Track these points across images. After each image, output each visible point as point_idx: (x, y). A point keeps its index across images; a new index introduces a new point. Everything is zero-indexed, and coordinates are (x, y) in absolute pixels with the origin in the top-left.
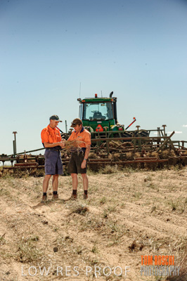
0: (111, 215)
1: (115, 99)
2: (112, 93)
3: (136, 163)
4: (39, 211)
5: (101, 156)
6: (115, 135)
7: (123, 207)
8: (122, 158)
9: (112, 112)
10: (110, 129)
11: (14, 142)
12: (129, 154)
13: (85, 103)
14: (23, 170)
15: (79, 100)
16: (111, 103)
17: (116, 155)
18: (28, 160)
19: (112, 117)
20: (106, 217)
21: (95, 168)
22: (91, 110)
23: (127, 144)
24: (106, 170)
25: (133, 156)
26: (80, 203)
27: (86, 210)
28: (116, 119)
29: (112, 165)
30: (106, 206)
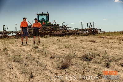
0: (45, 49)
1: (48, 14)
3: (55, 34)
4: (22, 47)
5: (44, 32)
6: (49, 25)
7: (50, 47)
8: (50, 33)
9: (47, 18)
10: (47, 23)
11: (16, 27)
12: (53, 31)
13: (39, 15)
14: (19, 36)
15: (37, 14)
16: (47, 15)
17: (48, 31)
18: (20, 33)
19: (48, 20)
20: (44, 49)
21: (42, 36)
22: (41, 17)
23: (52, 28)
24: (45, 36)
25: (54, 32)
26: (36, 45)
27: (37, 47)
28: (49, 20)
29: (47, 35)
30: (44, 47)
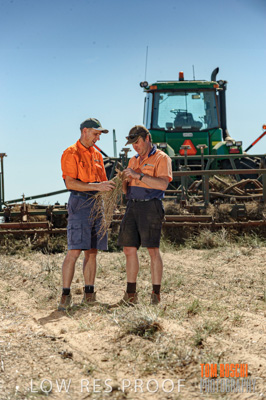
0: (210, 340)
1: (223, 84)
2: (217, 70)
4: (53, 328)
5: (191, 210)
6: (223, 164)
7: (238, 322)
8: (237, 214)
9: (216, 113)
10: (211, 150)
12: (252, 206)
13: (156, 91)
14: (18, 237)
15: (143, 85)
16: (215, 94)
17: (224, 207)
18: (30, 215)
19: (216, 123)
20: (199, 344)
21: (178, 237)
22: (170, 108)
23: (249, 185)
24: (201, 240)
25: (260, 210)
26: (144, 313)
27: (156, 328)
28: (224, 126)
29: (215, 229)
30: (200, 320)
